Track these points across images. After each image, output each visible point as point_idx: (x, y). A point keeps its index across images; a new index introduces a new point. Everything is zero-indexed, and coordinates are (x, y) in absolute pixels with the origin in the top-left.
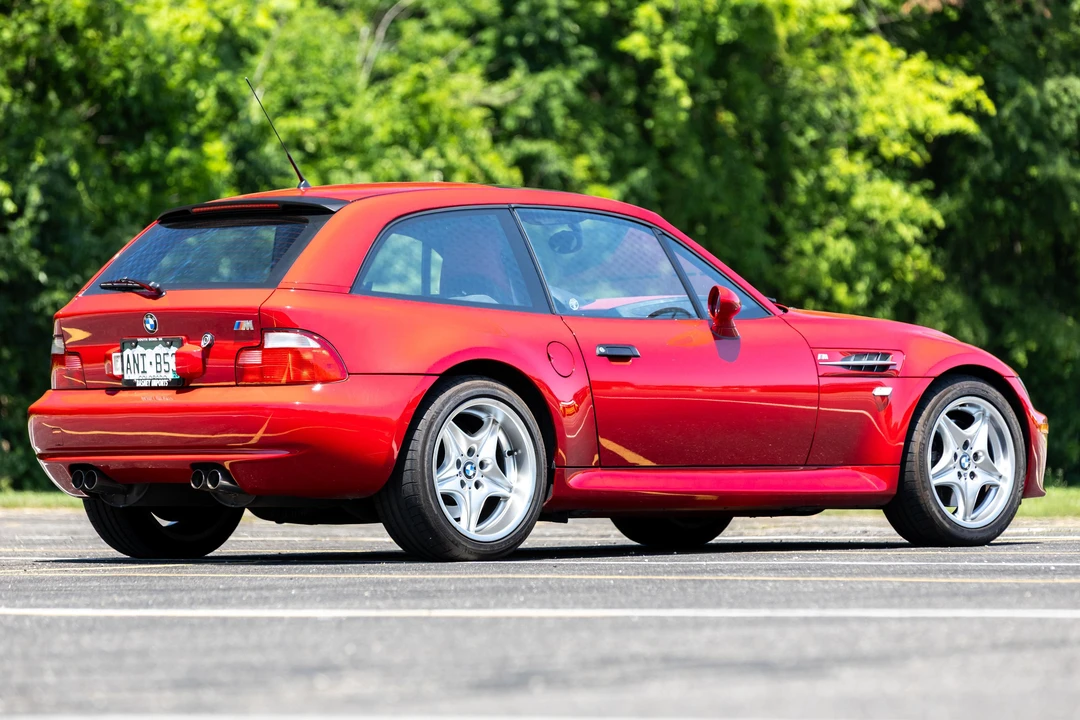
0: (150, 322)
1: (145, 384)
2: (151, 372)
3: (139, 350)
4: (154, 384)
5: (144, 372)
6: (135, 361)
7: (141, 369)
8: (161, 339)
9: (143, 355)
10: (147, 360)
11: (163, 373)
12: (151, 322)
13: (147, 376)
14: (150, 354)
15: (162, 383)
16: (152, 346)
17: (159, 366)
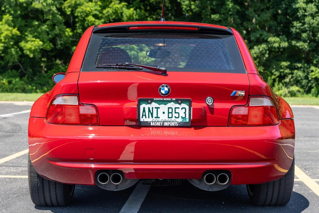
0: (164, 90)
2: (164, 117)
3: (154, 105)
4: (166, 124)
5: (157, 117)
6: (149, 111)
7: (155, 115)
8: (174, 99)
9: (157, 108)
10: (160, 111)
11: (173, 119)
12: (166, 89)
13: (160, 120)
14: (164, 108)
15: (172, 124)
16: (166, 103)
17: (170, 114)
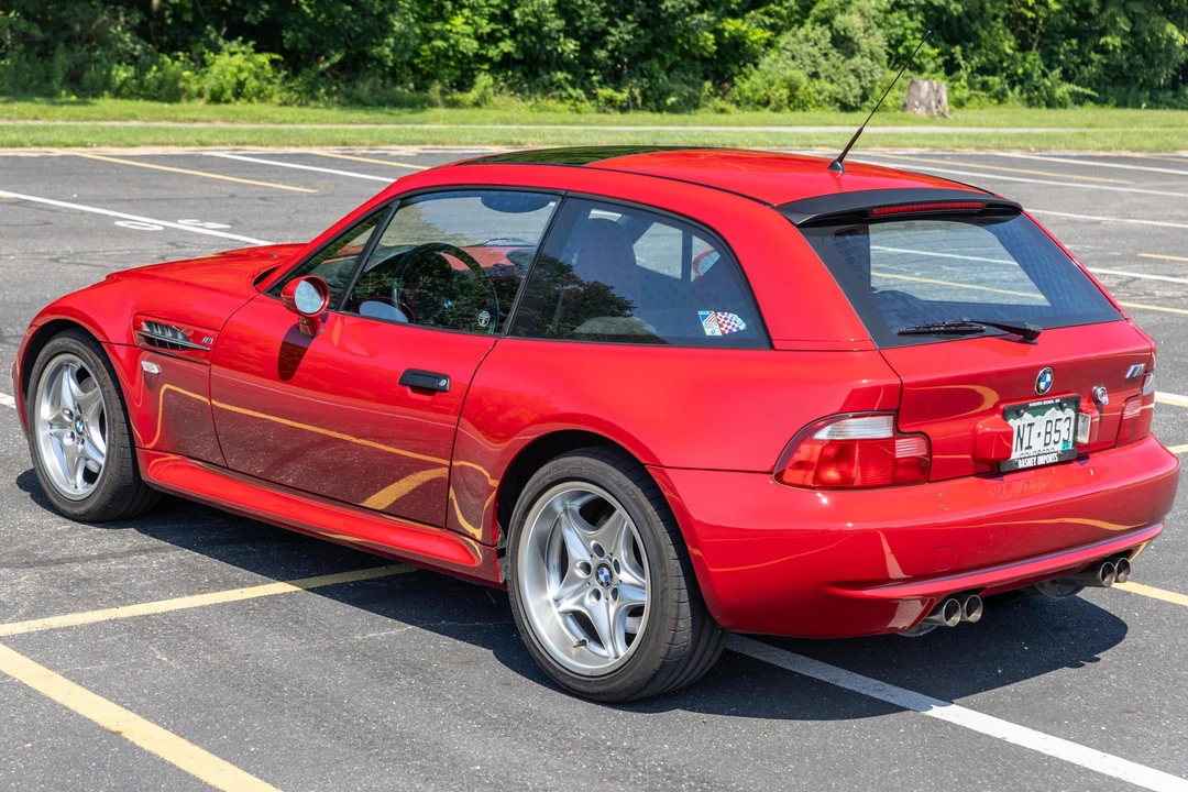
0: (1046, 381)
1: (1030, 463)
2: (1038, 445)
3: (1027, 417)
4: (1041, 461)
5: (1029, 447)
6: (1019, 435)
7: (1025, 444)
8: (1056, 401)
9: (1030, 425)
10: (1035, 431)
11: (1052, 445)
13: (1033, 452)
14: (1040, 421)
15: (1051, 459)
16: (1042, 410)
17: (1048, 436)
